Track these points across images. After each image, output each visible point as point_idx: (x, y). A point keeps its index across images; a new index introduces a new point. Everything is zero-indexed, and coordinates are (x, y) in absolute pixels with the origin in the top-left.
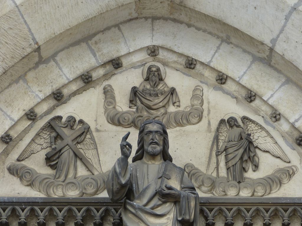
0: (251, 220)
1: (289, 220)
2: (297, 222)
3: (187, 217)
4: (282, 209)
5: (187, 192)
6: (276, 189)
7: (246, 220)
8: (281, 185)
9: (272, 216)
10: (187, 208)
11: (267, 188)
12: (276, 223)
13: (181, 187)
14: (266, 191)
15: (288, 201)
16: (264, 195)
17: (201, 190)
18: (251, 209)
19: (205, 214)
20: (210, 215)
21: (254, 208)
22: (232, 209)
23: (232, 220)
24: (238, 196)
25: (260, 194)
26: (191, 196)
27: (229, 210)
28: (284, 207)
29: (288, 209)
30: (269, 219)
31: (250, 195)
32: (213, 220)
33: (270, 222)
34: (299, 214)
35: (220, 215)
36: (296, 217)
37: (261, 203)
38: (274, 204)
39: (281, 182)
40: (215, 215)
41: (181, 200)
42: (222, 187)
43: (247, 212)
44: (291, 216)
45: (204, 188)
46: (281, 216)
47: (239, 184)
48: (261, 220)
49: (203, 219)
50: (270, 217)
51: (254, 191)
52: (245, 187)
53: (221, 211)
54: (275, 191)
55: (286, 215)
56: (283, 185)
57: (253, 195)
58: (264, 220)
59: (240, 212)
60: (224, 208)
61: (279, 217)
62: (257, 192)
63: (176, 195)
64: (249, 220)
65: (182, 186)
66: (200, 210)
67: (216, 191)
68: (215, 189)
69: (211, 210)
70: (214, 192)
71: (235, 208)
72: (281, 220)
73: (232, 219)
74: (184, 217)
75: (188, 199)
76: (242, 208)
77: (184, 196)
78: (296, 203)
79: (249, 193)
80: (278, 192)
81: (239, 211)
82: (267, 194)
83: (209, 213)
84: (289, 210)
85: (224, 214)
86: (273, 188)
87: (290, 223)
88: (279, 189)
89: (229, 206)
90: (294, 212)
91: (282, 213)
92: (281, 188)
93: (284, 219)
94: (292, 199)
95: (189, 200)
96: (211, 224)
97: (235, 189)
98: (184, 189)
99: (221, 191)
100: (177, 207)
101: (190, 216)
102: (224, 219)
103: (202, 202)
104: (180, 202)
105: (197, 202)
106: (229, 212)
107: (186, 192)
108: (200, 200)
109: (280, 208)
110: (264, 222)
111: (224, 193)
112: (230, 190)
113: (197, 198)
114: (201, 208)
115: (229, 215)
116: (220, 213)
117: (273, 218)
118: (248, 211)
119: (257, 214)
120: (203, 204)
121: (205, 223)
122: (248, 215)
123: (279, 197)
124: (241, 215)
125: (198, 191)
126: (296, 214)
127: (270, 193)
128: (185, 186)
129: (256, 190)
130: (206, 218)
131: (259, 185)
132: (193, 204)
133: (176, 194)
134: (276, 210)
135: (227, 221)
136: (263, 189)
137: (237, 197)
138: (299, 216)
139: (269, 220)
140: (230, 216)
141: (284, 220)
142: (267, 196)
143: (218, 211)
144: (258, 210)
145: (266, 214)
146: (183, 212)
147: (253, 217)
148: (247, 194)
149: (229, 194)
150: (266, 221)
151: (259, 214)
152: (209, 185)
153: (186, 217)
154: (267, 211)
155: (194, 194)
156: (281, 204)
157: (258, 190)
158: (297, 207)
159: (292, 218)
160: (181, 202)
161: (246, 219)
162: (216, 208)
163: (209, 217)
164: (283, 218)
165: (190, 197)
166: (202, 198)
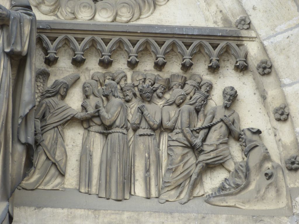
0: (110, 56)
1: (164, 59)
2: (176, 61)
3: (18, 49)
4: (155, 41)
5: (20, 13)
6: (148, 13)
7: (102, 56)
8: (155, 8)
9: (141, 51)
10: (19, 35)
11: (136, 11)
12: (146, 62)
13: (11, 4)
14: (133, 15)
15: (165, 31)
16: (130, 20)
17: (39, 10)
18: (111, 39)
19: (44, 45)
20: (52, 47)
21: (115, 39)
22: (84, 39)
23: (83, 55)
24: (92, 20)
25: (125, 19)
26: (25, 17)
27: (80, 40)
28: (159, 39)
29: (165, 42)
30: (136, 55)
31: (110, 19)
32: (55, 53)
33: (138, 60)
34: (179, 50)
35: (66, 47)
36: (175, 54)
37: (126, 32)
38: (144, 34)
39: (156, 2)
40: (59, 46)
41: (11, 23)
42: (70, 7)
43: (105, 44)
44: (168, 52)
45: (44, 8)
46: (153, 52)
47: (95, 3)
48: (125, 57)
49: (41, 52)
50: (137, 52)
51: (117, 14)
52: (104, 8)
53: (67, 41)
54: (147, 15)
55: (161, 50)
56: (158, 8)
57: (114, 20)
58: (129, 57)
59: (95, 45)
60: (71, 37)
61: (151, 54)
62: (121, 16)
63: (3, 16)
64: (107, 55)
65: (13, 3)
66: (37, 39)
67: (62, 13)
68: (60, 9)
69: (53, 40)
70: (59, 14)
71: (87, 38)
72: (154, 57)
73: (83, 53)
74: (14, 48)
75: (20, 23)
76: (98, 38)
77: (14, 18)
78: (175, 34)
79: (109, 17)
80: (151, 18)
81: (93, 43)
82: (134, 19)
83: (51, 44)
84: (165, 44)
85: (72, 46)
86: (144, 11)
87: (166, 62)
88: (152, 13)
89: (79, 35)
90: (173, 46)
91: (155, 48)
92: (156, 11)
93: (158, 56)
94: (170, 28)
95: (22, 24)
96: (52, 59)
97: (90, 10)
98: (15, 8)
99: (68, 11)
100: (5, 32)
101: (22, 47)
102: (71, 53)
103: (41, 27)
104: (8, 26)
105: (34, 27)
106: (80, 44)
107: (18, 11)
108: (38, 24)
109: (152, 40)
110: (129, 60)
111: (72, 16)
112: (81, 12)
113: (33, 21)
114: (39, 36)
115: (79, 47)
116: (65, 43)
117: (142, 54)
118: (107, 43)
119: (119, 47)
120: (41, 31)
121: (44, 58)
122: (107, 48)
123: (153, 24)
124: (96, 49)
125: (35, 11)
126: (175, 49)
127: (139, 18)
128: (17, 4)
129: (119, 13)
130: (46, 51)
131: (123, 6)
132: (27, 29)
133: (3, 14)
134: (147, 42)
135: (75, 56)
136: (129, 11)
137: (92, 22)
138: (179, 52)
139: (137, 57)
140: (81, 49)
141: (157, 58)
142: (134, 23)
143: (63, 40)
144: (120, 42)
145: (131, 48)
146: (13, 41)
147: (112, 52)
148: (106, 18)
149: (79, 16)
150: (131, 58)
151: (122, 47)
152: (52, 3)
153: (16, 49)
154: (134, 44)
155: (30, 15)
156: (155, 35)
157: (123, 13)
158: (177, 40)
159: (170, 55)
160: (10, 27)
161: (103, 54)
162: (61, 37)
163: (49, 50)
164: (156, 55)
165: (24, 20)
166: (41, 22)
